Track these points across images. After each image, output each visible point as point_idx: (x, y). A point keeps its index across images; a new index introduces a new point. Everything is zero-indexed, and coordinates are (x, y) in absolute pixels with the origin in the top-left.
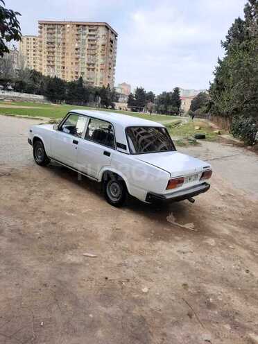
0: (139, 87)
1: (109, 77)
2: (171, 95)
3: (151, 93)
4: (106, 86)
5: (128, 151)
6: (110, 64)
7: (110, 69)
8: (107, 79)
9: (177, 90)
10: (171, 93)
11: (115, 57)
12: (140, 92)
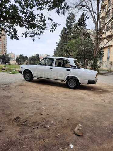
0: (21, 54)
1: (4, 50)
2: (35, 57)
3: (26, 56)
4: (4, 54)
5: (77, 68)
6: (4, 45)
7: (4, 47)
8: (4, 51)
9: (38, 55)
10: (35, 56)
11: (6, 41)
12: (21, 56)
